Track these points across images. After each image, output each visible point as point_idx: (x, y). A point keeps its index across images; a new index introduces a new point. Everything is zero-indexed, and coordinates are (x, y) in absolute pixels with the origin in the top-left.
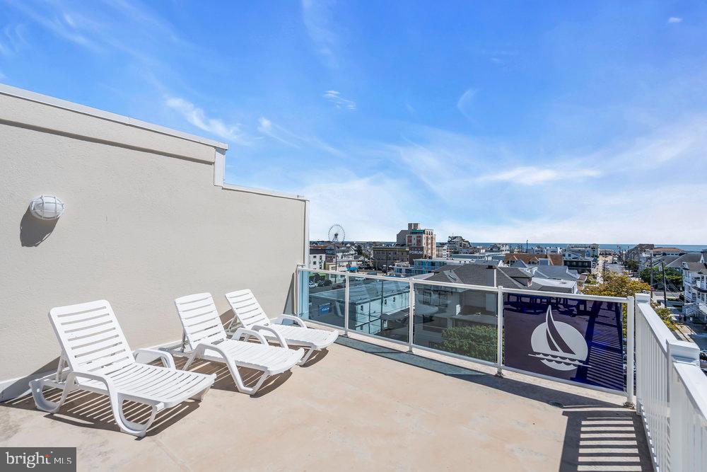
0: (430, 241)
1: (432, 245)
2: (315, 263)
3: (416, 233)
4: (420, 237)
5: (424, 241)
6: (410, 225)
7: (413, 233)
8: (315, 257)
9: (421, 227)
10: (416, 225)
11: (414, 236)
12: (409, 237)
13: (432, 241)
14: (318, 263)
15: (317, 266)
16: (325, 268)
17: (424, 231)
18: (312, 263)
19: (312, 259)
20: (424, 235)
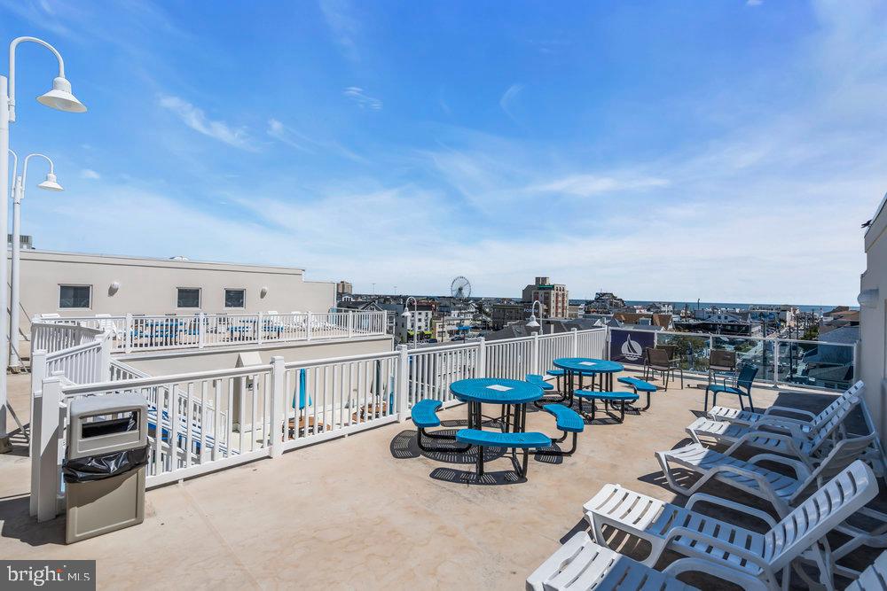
0: (560, 299)
1: (563, 303)
2: (420, 320)
3: (544, 289)
4: (548, 293)
5: (553, 298)
6: (537, 279)
7: (540, 289)
8: (420, 314)
9: (550, 282)
10: (544, 279)
11: (542, 292)
12: (535, 293)
13: (563, 298)
14: (423, 320)
15: (423, 324)
16: (431, 325)
17: (553, 286)
18: (417, 320)
19: (417, 317)
20: (553, 291)
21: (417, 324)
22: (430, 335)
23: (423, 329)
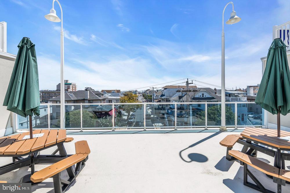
3: (67, 84)
4: (69, 86)
5: (71, 88)
13: (75, 88)
20: (71, 85)
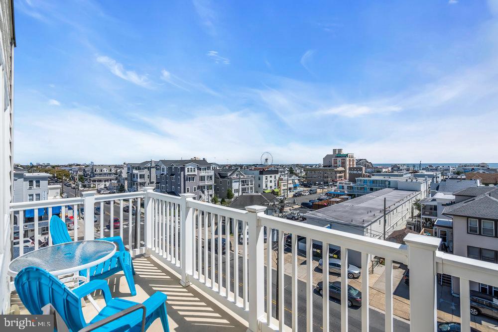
0: (351, 163)
1: (353, 166)
2: (271, 181)
3: (340, 157)
4: (344, 160)
5: (347, 163)
6: (334, 151)
7: (337, 157)
8: (271, 177)
9: (344, 152)
10: (340, 150)
11: (339, 159)
12: (334, 160)
13: (353, 162)
14: (273, 182)
15: (273, 184)
16: (278, 185)
17: (347, 155)
18: (269, 182)
19: (269, 179)
20: (347, 158)
21: (269, 184)
22: (278, 192)
23: (273, 188)
